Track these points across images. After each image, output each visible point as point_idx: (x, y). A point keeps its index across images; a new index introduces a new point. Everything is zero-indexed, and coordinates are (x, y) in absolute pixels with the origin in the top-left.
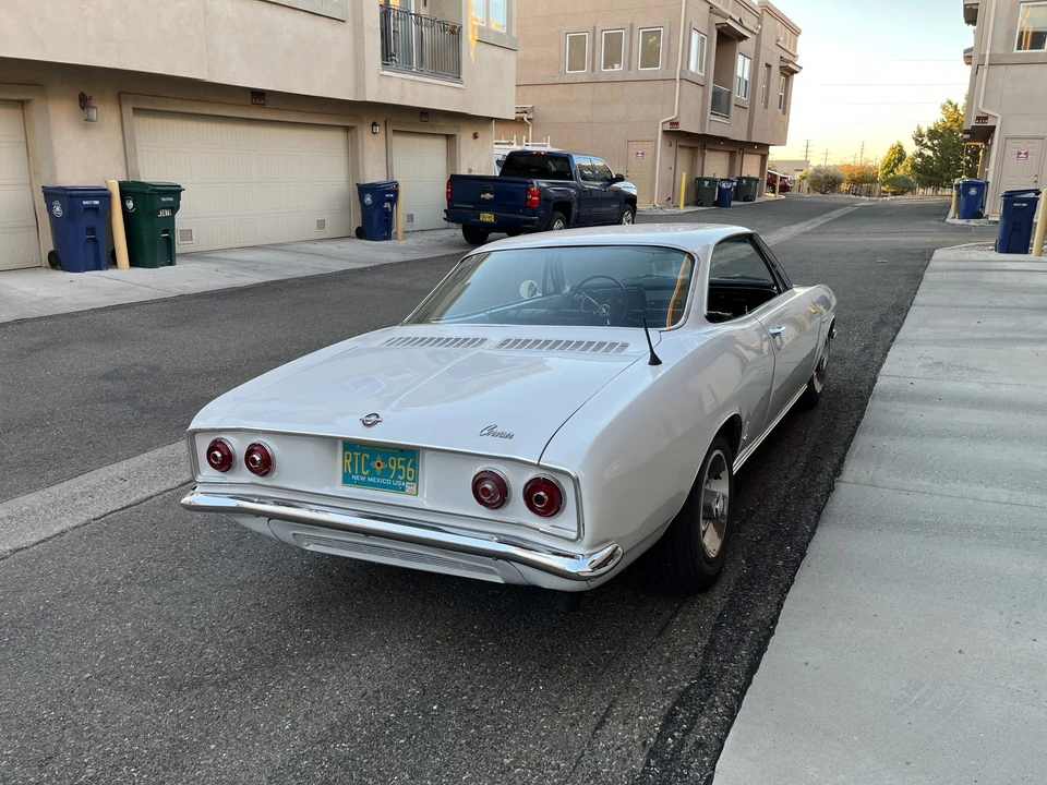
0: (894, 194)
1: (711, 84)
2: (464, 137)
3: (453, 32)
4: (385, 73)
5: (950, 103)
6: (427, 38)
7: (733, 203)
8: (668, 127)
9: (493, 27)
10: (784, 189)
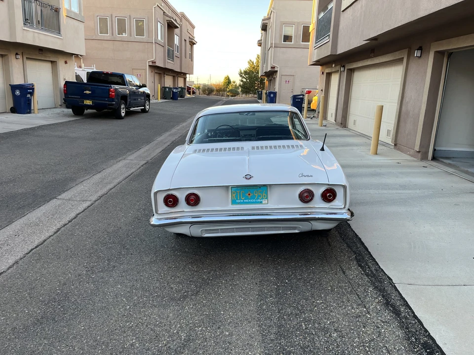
0: (232, 96)
1: (167, 46)
2: (61, 63)
3: (56, 11)
4: (25, 28)
5: (251, 61)
6: (44, 13)
7: (179, 98)
8: (151, 64)
9: (73, 9)
10: (194, 93)
